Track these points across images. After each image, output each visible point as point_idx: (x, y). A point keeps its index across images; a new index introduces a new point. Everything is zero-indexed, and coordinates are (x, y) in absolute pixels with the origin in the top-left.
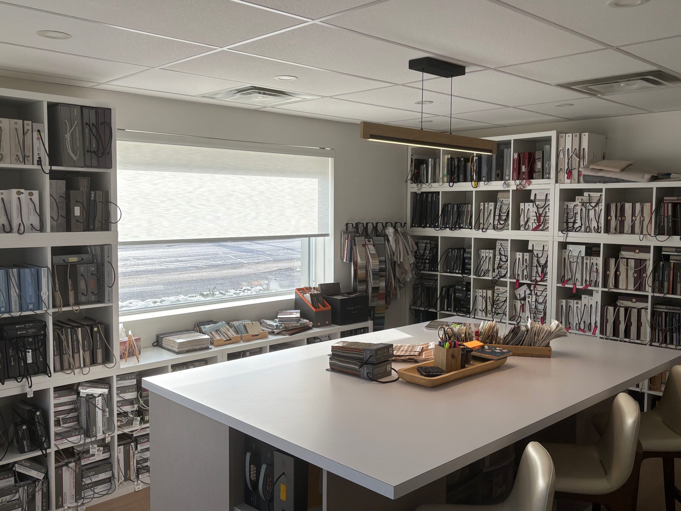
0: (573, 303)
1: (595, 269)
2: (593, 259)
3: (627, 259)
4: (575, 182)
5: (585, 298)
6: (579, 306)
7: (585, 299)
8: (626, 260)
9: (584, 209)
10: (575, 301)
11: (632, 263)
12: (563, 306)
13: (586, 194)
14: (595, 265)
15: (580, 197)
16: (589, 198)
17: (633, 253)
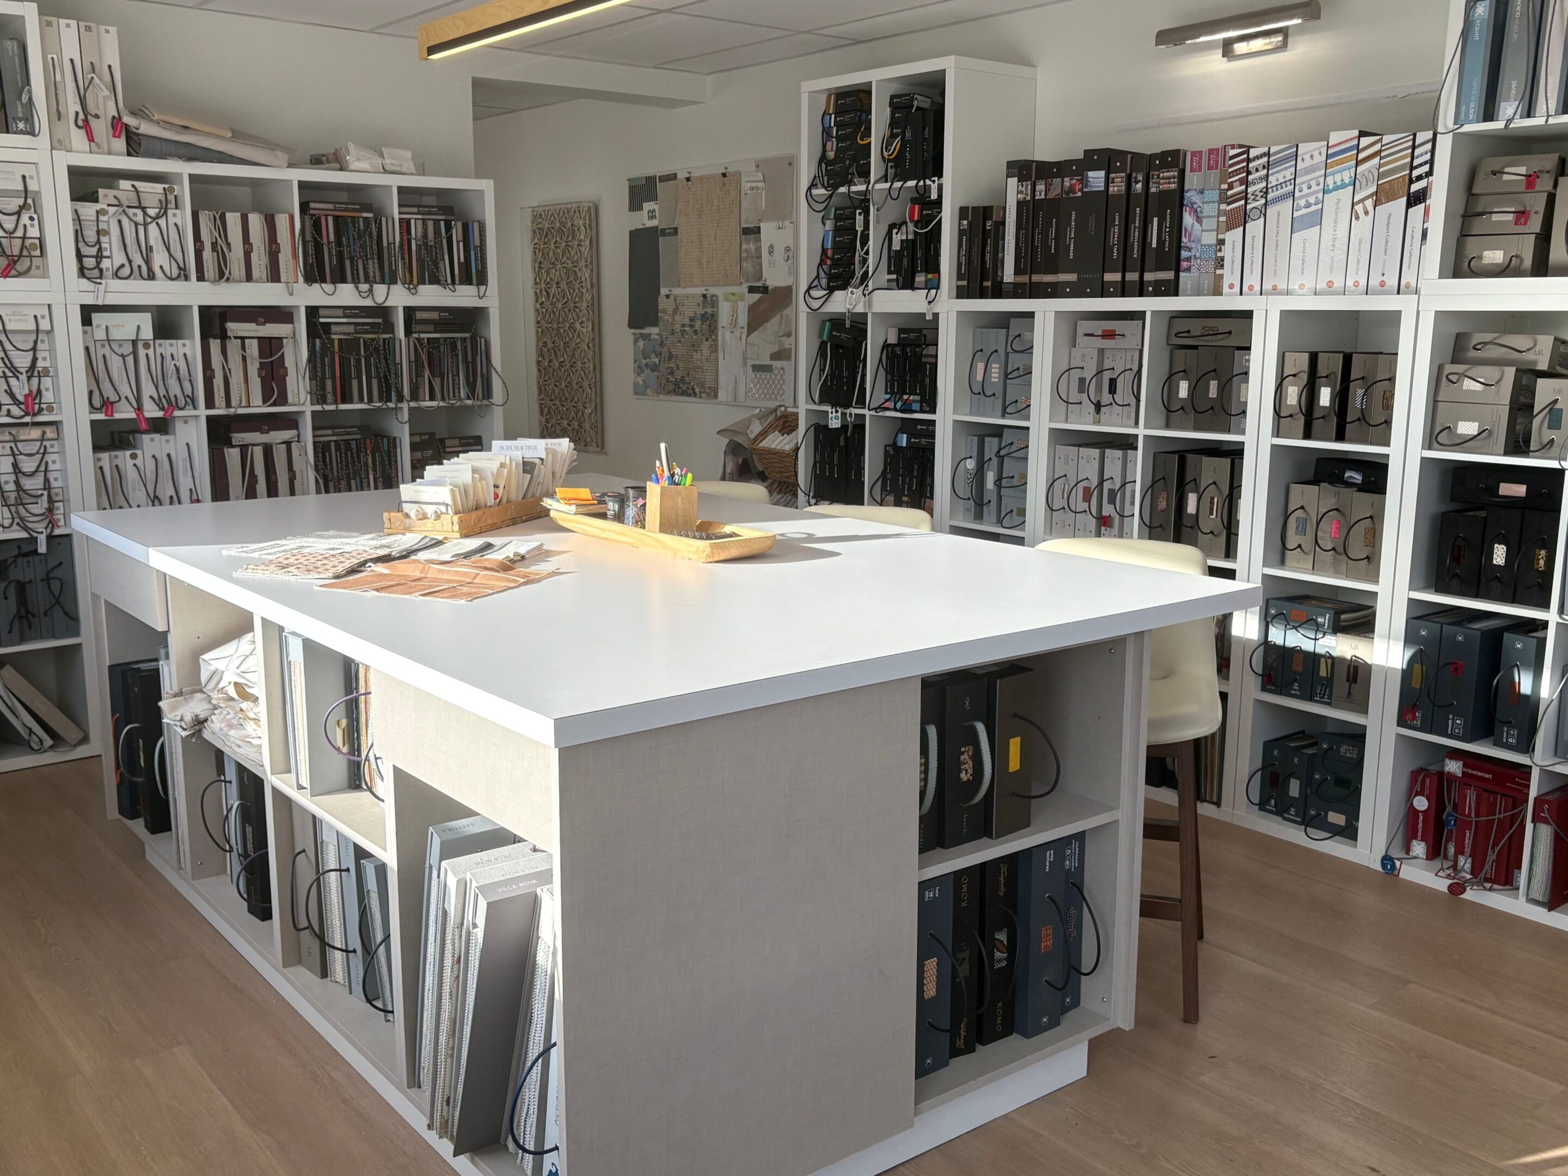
0: (123, 457)
1: (173, 367)
2: (160, 345)
3: (243, 339)
4: (101, 150)
5: (152, 440)
6: (139, 462)
7: (151, 444)
8: (239, 341)
9: (125, 222)
10: (128, 453)
11: (253, 347)
12: (104, 469)
13: (125, 184)
14: (169, 358)
15: (111, 193)
16: (138, 195)
17: (253, 326)
